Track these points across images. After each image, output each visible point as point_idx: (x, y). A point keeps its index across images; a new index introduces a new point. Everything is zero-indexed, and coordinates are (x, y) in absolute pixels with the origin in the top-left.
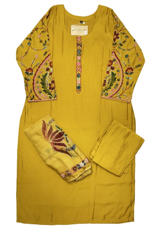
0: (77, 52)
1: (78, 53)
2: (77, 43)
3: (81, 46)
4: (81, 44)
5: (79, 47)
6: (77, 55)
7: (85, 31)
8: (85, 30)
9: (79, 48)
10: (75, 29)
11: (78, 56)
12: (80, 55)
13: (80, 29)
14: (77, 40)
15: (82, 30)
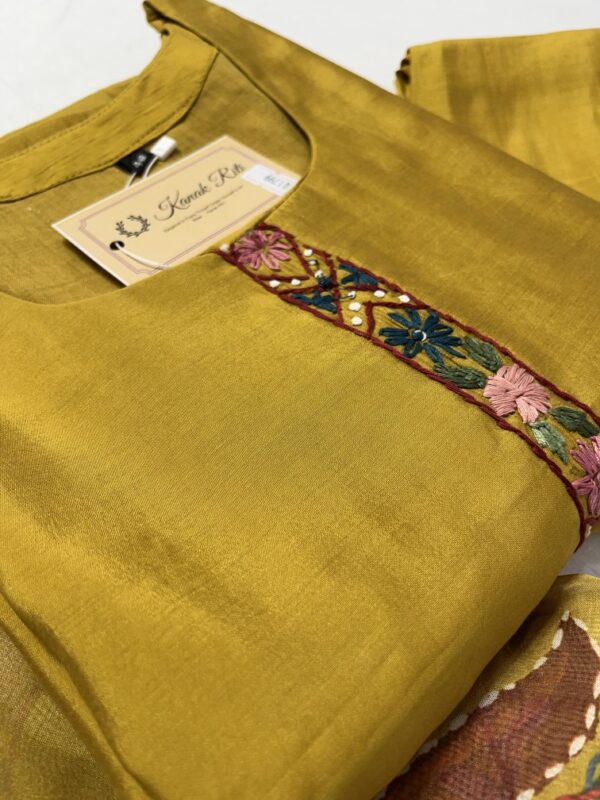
0: (407, 359)
1: (423, 360)
2: (294, 298)
3: (363, 280)
4: (341, 274)
5: (355, 306)
6: (462, 386)
7: (244, 176)
8: (237, 168)
9: (369, 306)
10: (133, 226)
11: (479, 382)
12: (494, 356)
13: (184, 195)
14: (262, 280)
15: (203, 190)
